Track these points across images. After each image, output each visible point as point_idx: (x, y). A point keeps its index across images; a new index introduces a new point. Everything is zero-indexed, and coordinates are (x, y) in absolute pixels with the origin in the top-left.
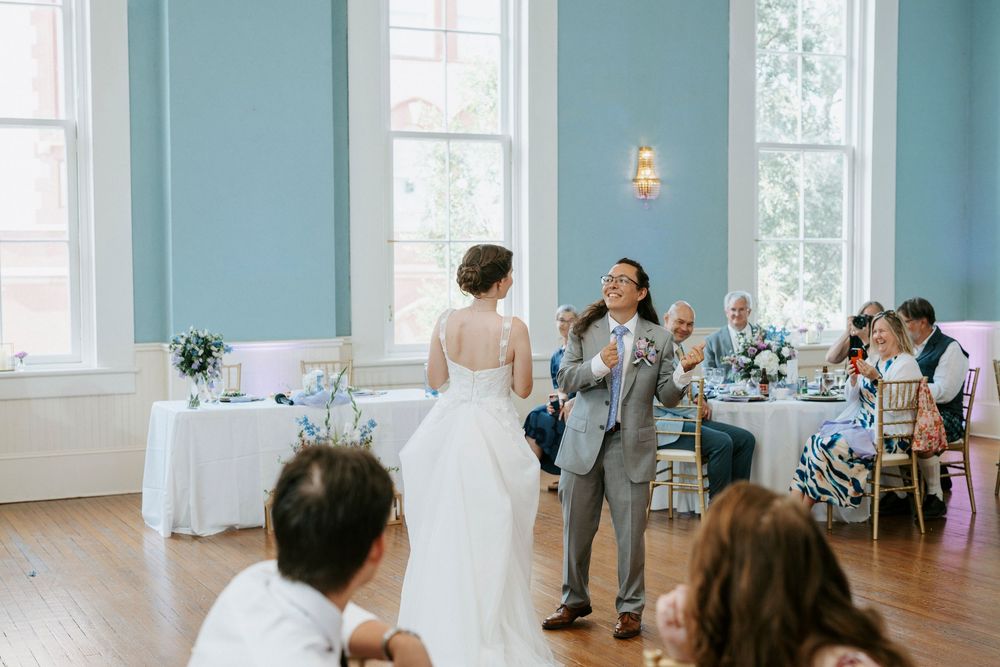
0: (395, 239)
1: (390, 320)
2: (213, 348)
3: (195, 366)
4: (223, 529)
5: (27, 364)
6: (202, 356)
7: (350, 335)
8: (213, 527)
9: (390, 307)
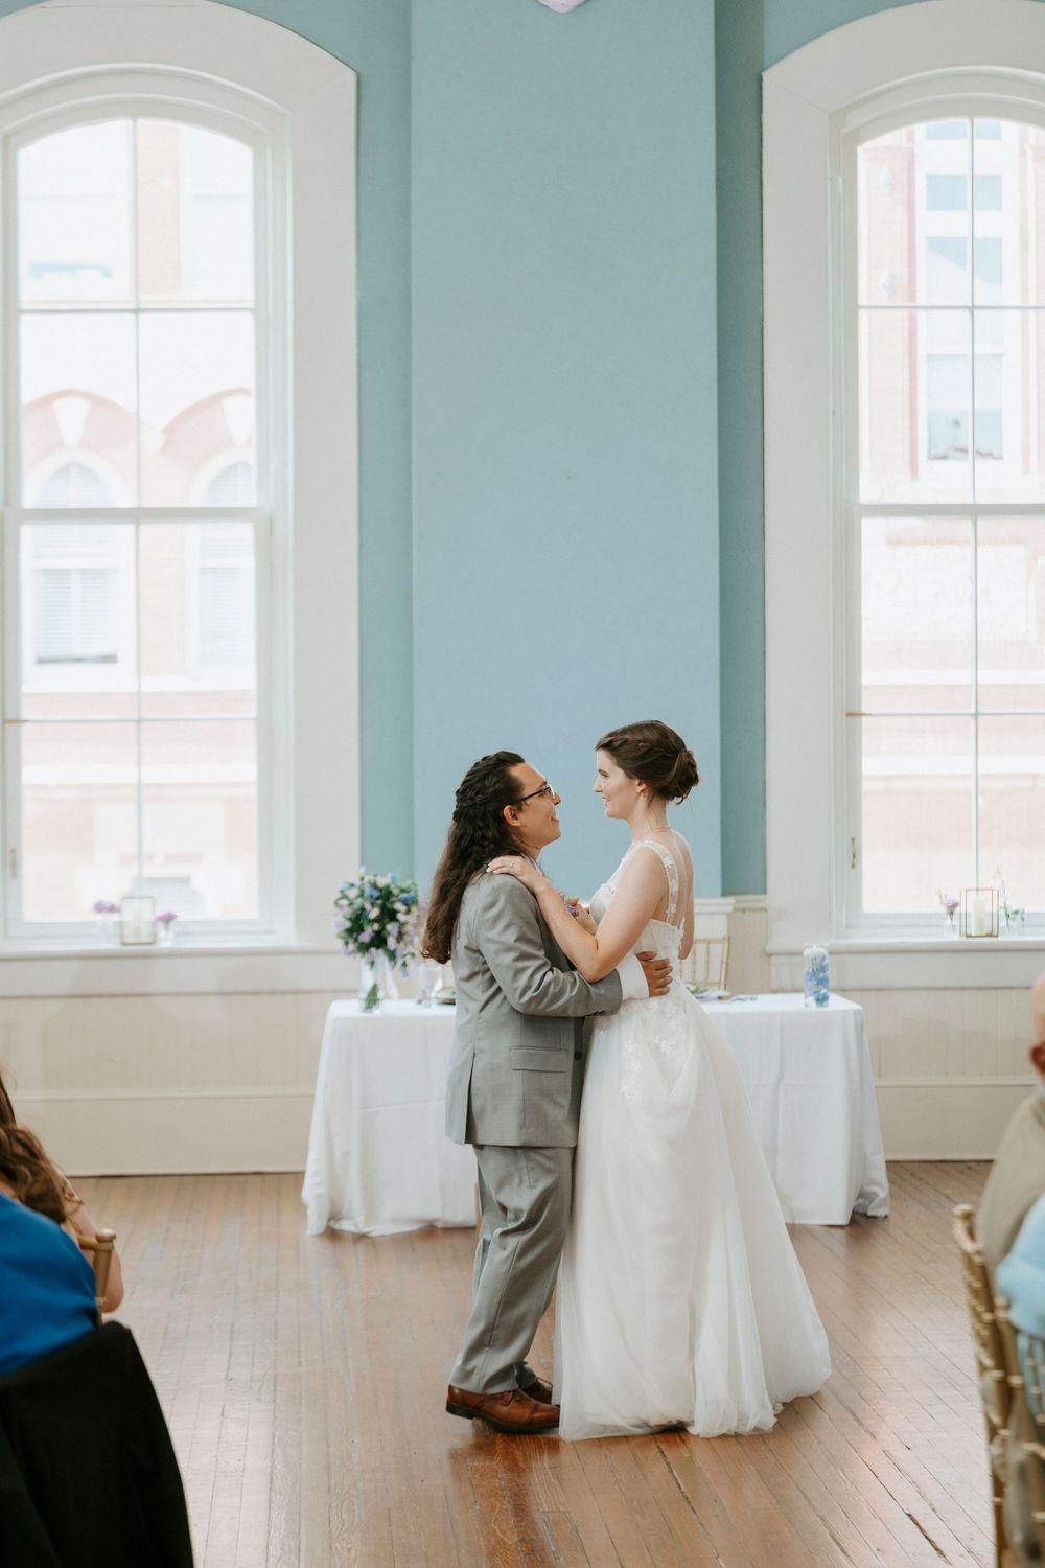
0: (864, 710)
1: (853, 866)
2: (399, 906)
3: (366, 937)
4: (416, 1227)
5: (178, 934)
6: (376, 920)
7: (765, 892)
8: (395, 1221)
9: (853, 840)
